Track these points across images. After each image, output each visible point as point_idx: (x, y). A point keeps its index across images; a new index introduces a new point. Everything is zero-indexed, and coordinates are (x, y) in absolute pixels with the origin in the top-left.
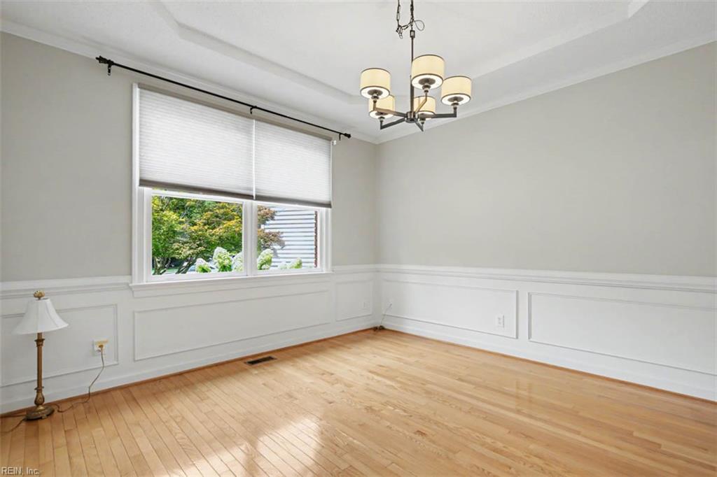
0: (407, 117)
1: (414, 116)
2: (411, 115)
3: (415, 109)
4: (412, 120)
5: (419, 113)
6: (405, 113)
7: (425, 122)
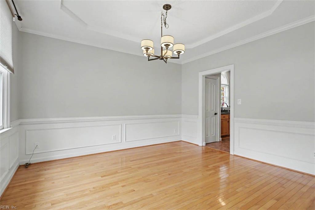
0: (160, 58)
1: (163, 57)
2: (161, 57)
3: (163, 55)
4: (162, 59)
5: (165, 56)
6: (159, 56)
7: (167, 60)
